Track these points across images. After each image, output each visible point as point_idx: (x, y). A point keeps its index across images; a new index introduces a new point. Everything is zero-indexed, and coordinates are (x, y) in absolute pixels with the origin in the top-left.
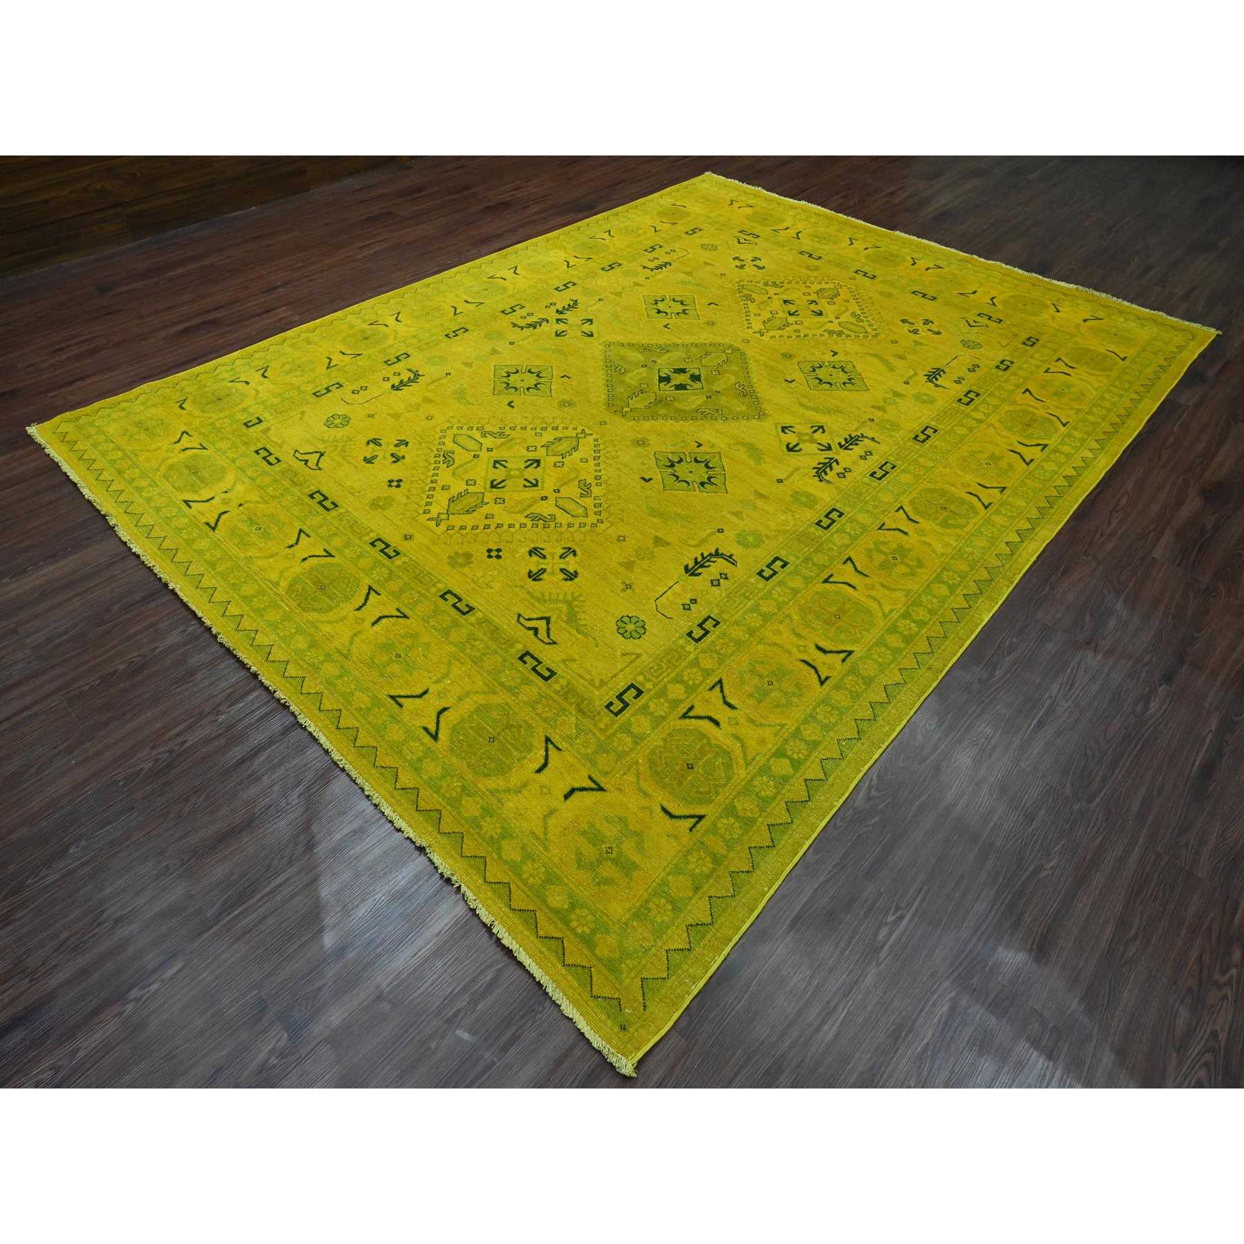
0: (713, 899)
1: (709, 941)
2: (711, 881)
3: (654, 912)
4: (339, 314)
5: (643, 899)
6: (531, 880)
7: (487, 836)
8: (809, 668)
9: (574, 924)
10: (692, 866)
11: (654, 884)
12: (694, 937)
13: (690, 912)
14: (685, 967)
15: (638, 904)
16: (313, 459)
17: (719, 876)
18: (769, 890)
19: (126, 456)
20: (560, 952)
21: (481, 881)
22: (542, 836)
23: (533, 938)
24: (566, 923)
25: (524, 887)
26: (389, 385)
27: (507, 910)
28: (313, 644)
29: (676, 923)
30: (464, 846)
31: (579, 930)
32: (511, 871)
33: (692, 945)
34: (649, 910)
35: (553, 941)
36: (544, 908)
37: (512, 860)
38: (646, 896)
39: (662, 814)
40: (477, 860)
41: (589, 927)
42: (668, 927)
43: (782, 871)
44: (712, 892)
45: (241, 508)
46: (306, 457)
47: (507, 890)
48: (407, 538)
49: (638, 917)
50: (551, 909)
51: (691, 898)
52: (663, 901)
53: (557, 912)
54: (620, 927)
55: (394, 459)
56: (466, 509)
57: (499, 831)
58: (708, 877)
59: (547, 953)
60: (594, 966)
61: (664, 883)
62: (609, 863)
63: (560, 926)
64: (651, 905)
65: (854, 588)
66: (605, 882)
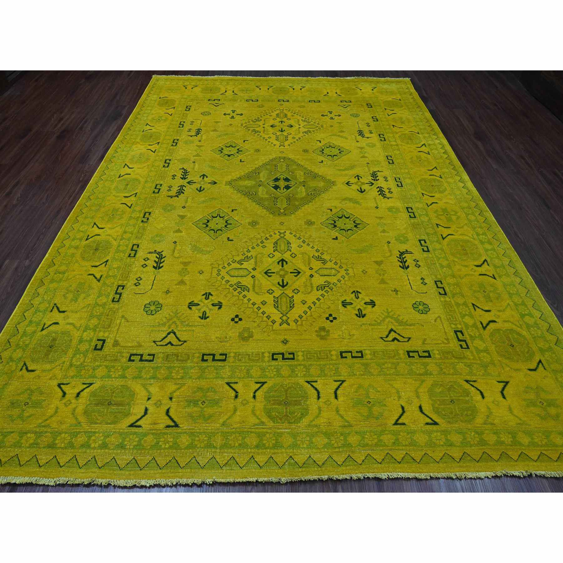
4: (55, 244)
8: (484, 276)
16: (171, 338)
19: (39, 434)
26: (150, 269)
28: (327, 435)
45: (174, 400)
46: (167, 341)
48: (285, 342)
55: (217, 307)
56: (289, 306)
65: (453, 235)
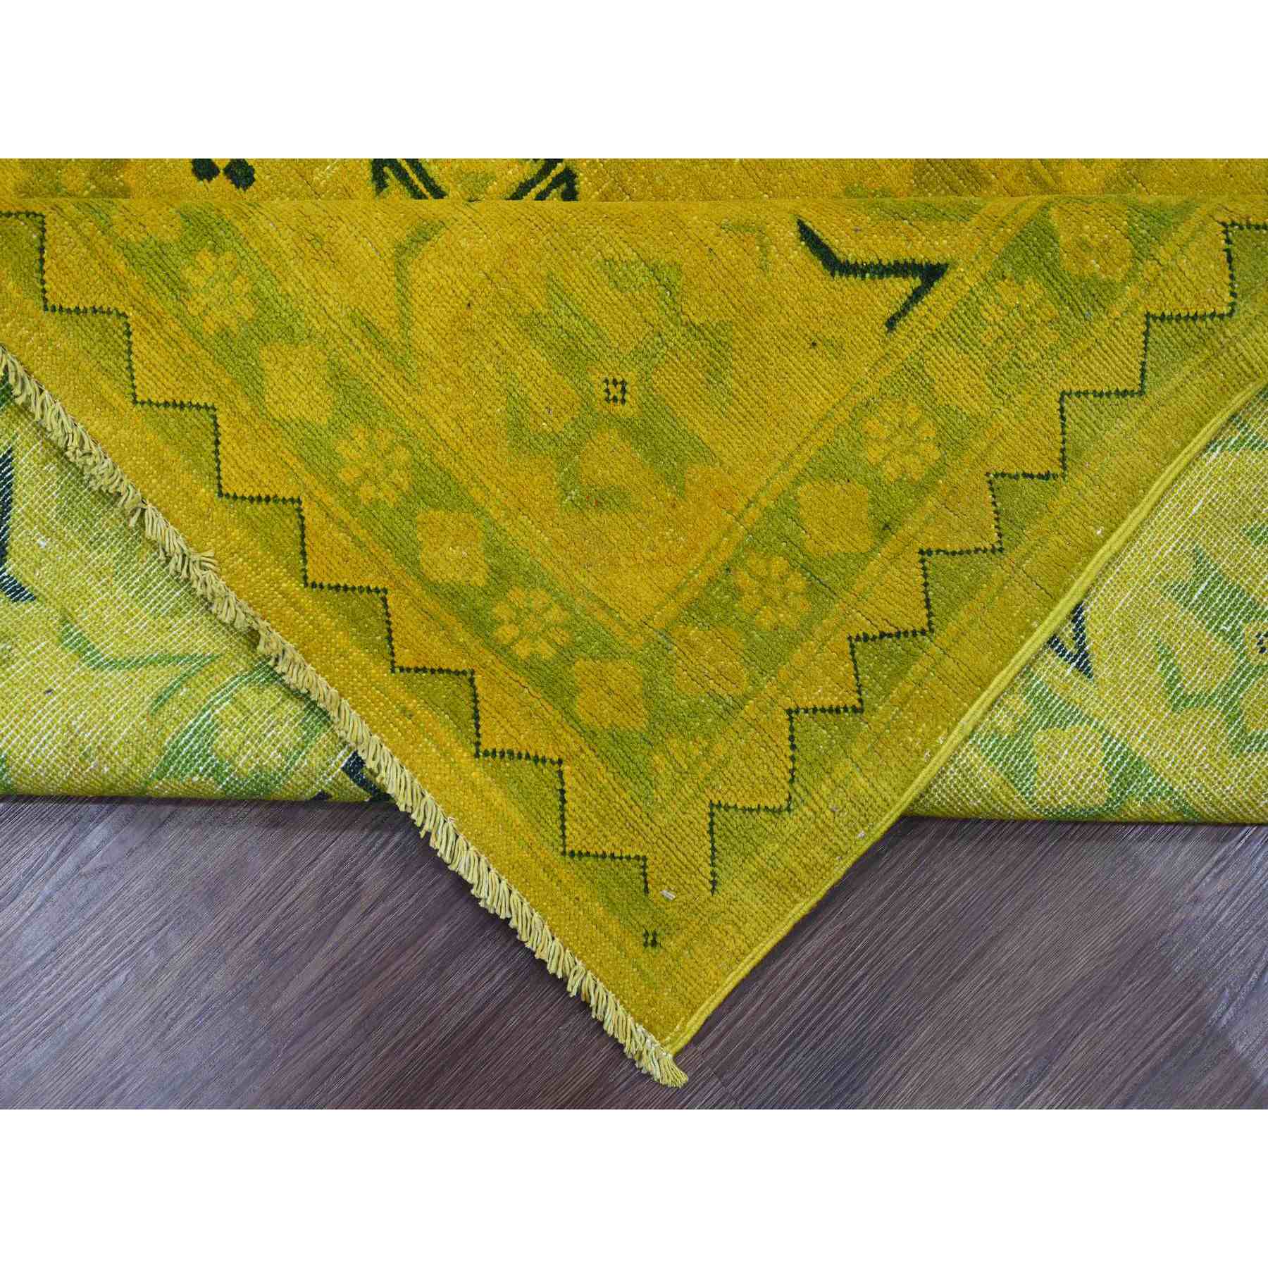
0: (934, 558)
1: (919, 684)
2: (931, 502)
3: (749, 601)
5: (717, 560)
6: (367, 491)
7: (210, 327)
9: (507, 632)
10: (873, 454)
11: (753, 512)
12: (871, 672)
13: (860, 597)
14: (843, 769)
15: (701, 577)
17: (954, 489)
18: (1107, 537)
20: (466, 710)
21: (206, 492)
22: (394, 335)
23: (379, 671)
24: (481, 626)
25: (345, 516)
27: (293, 586)
29: (818, 630)
30: (136, 365)
31: (522, 651)
32: (301, 458)
33: (867, 697)
34: (737, 593)
35: (441, 680)
36: (411, 582)
37: (302, 423)
38: (726, 554)
39: (799, 254)
40: (189, 416)
41: (551, 642)
42: (793, 643)
43: (1151, 481)
44: (930, 539)
47: (291, 523)
49: (704, 613)
50: (433, 588)
51: (867, 556)
52: (779, 564)
53: (452, 595)
54: (649, 639)
57: (247, 311)
58: (922, 489)
59: (424, 714)
60: (573, 757)
61: (786, 507)
62: (613, 436)
63: (463, 636)
64: (742, 578)
66: (599, 500)
